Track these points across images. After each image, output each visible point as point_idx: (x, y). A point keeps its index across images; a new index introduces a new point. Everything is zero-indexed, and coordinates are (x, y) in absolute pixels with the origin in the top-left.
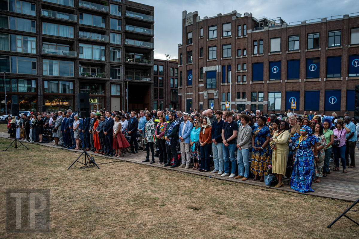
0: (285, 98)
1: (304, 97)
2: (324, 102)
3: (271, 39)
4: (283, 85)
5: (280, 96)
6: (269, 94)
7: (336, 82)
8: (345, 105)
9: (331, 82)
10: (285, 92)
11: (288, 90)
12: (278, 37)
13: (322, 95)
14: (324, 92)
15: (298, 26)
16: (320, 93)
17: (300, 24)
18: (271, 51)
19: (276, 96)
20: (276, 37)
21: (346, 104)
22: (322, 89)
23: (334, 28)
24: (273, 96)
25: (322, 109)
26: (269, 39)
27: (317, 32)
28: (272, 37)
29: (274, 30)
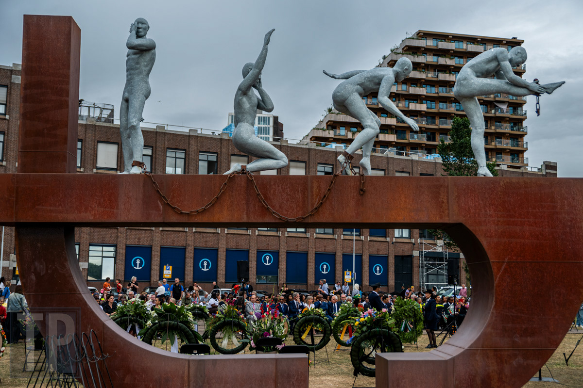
0: (124, 258)
1: (159, 258)
2: (192, 268)
3: (99, 142)
4: (121, 233)
5: (112, 254)
6: (91, 248)
7: (211, 235)
8: (224, 273)
9: (204, 234)
10: (125, 247)
11: (130, 243)
12: (115, 141)
13: (190, 254)
14: (193, 250)
15: (151, 130)
16: (187, 253)
17: (154, 129)
18: (98, 165)
19: (105, 254)
20: (109, 140)
21: (226, 272)
22: (189, 246)
23: (208, 149)
24: (100, 254)
25: (189, 280)
26: (96, 142)
27: (182, 148)
28: (102, 140)
29: (107, 127)
